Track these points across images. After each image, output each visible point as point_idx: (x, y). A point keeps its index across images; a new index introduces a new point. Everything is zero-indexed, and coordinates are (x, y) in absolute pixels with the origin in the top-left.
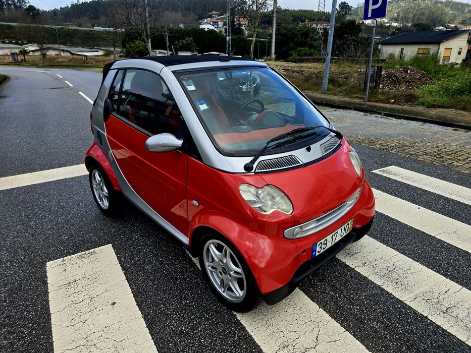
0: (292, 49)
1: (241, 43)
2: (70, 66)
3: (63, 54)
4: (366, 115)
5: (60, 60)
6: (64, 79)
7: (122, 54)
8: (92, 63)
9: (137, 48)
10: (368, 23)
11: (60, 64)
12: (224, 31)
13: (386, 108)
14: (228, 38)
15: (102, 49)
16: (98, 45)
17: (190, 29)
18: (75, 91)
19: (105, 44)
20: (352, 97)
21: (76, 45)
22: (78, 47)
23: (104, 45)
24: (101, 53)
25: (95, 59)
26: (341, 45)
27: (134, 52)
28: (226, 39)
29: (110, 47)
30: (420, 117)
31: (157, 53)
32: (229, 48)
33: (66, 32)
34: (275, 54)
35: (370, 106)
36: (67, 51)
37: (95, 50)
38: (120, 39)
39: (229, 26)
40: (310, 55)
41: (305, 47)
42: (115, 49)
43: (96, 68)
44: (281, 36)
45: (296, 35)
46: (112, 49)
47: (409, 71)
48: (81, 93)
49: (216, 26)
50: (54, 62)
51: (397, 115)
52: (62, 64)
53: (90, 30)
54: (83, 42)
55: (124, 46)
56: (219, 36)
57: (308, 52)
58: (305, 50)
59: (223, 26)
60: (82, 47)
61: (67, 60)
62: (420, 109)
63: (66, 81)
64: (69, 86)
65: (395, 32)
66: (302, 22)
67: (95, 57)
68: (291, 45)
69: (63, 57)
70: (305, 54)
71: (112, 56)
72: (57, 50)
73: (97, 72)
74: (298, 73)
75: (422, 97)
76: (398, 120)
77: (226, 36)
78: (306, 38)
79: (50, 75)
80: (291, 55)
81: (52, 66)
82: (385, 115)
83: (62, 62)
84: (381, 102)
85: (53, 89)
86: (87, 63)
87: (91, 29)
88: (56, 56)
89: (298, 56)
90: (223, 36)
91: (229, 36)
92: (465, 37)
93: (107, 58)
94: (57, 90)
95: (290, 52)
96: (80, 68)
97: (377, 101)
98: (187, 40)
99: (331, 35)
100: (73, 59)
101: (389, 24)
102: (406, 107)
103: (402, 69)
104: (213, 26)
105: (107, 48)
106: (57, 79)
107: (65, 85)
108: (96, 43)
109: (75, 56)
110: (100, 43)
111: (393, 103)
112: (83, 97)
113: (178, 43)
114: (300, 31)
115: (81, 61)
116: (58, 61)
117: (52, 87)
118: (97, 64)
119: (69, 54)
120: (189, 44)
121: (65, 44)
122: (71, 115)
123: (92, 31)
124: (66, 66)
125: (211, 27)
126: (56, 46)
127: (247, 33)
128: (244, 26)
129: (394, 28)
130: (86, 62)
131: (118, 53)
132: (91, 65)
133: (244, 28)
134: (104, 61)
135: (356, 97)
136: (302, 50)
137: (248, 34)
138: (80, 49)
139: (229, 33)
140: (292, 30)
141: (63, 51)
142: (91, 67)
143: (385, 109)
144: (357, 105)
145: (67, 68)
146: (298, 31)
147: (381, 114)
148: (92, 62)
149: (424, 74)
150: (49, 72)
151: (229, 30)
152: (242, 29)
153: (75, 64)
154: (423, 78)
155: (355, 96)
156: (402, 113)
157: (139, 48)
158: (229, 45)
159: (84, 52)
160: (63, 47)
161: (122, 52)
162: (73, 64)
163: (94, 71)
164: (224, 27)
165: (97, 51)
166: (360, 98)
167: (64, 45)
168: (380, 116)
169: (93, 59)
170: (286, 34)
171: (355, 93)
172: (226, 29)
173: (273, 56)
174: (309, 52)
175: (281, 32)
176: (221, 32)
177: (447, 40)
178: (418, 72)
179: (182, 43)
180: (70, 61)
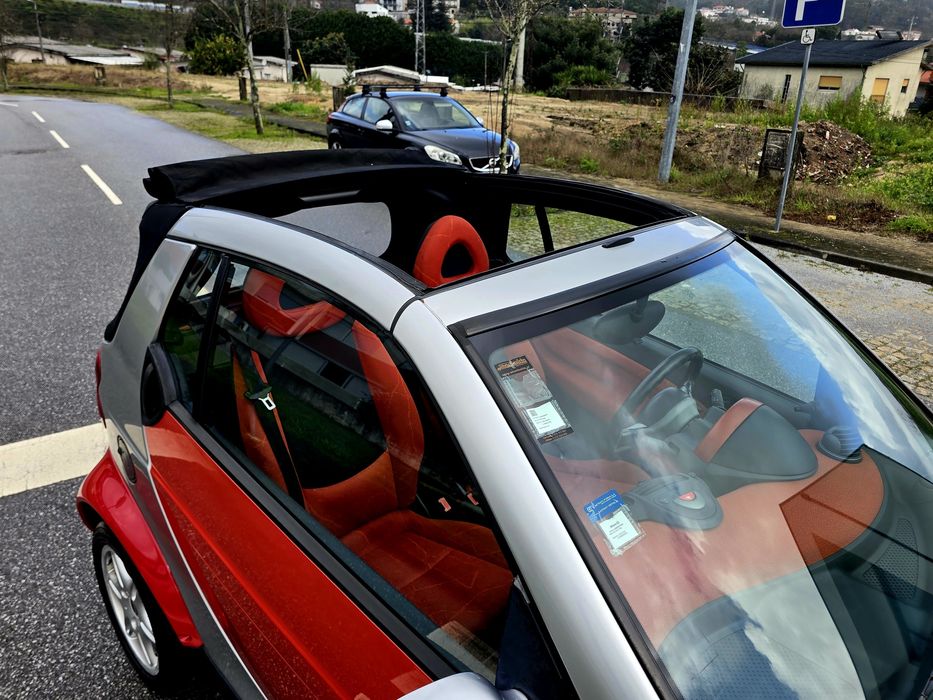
0: (561, 69)
1: (447, 49)
2: (64, 90)
3: (49, 61)
4: (783, 256)
5: (41, 75)
6: (48, 126)
7: (185, 65)
8: (117, 85)
9: (220, 51)
10: (710, 16)
11: (41, 84)
12: (408, 20)
13: (827, 240)
14: (418, 35)
15: (139, 51)
16: (130, 41)
17: (335, 12)
18: (71, 162)
19: (146, 38)
20: (734, 203)
21: (81, 40)
22: (85, 45)
23: (144, 41)
24: (136, 59)
25: (123, 75)
26: (663, 63)
27: (213, 60)
28: (414, 37)
29: (156, 46)
30: (919, 271)
31: (264, 63)
32: (420, 58)
33: (57, 9)
34: (524, 78)
35: (788, 231)
36: (60, 54)
37: (122, 52)
38: (180, 34)
39: (421, 11)
40: (599, 82)
41: (588, 64)
42: (169, 51)
43: (124, 96)
44: (538, 40)
45: (570, 39)
46: (162, 51)
47: (828, 133)
48: (86, 168)
49: (392, 9)
50: (27, 80)
51: (862, 263)
52: (48, 85)
53: (111, 6)
54: (96, 33)
55: (189, 46)
56: (400, 32)
57: (594, 76)
58: (589, 72)
59: (406, 10)
60: (95, 45)
61: (59, 76)
62: (906, 244)
63: (53, 133)
64: (57, 147)
65: (763, 37)
66: (575, 8)
67: (122, 71)
68: (559, 60)
69: (48, 69)
70: (589, 82)
71: (163, 70)
72: (37, 50)
73: (127, 107)
74: (584, 127)
75: (900, 213)
76: (865, 274)
77: (414, 30)
78: (589, 46)
79: (16, 114)
80: (557, 82)
81: (22, 90)
82: (831, 258)
83: (45, 80)
84: (806, 218)
85: (19, 153)
86: (104, 84)
87: (115, 4)
88: (33, 67)
89: (573, 84)
90: (407, 31)
91: (420, 31)
92: (917, 57)
93: (150, 74)
94: (28, 156)
95: (555, 75)
96: (88, 96)
97: (796, 215)
98: (332, 39)
99: (684, 53)
100: (71, 73)
101: (751, 21)
102: (870, 237)
103: (813, 129)
104: (385, 7)
105: (150, 50)
106: (32, 124)
107: (49, 145)
108: (126, 36)
109: (77, 68)
110: (136, 35)
111: (836, 224)
112: (93, 183)
113: (311, 44)
114: (577, 31)
115: (91, 80)
116: (36, 77)
117: (17, 148)
118: (127, 87)
119: (63, 61)
120: (335, 47)
121: (55, 36)
122: (58, 240)
123: (116, 8)
124: (55, 90)
125: (382, 11)
126: (34, 40)
127: (457, 25)
128: (451, 10)
129: (762, 28)
130: (101, 81)
131: (176, 62)
132: (114, 88)
133: (452, 16)
134: (144, 81)
135: (743, 203)
136: (581, 72)
137: (461, 29)
138: (89, 48)
139: (421, 25)
140: (559, 27)
141: (51, 52)
142: (114, 94)
143: (825, 242)
144: (757, 229)
145: (57, 94)
146: (573, 28)
147: (819, 255)
148: (116, 81)
149: (858, 141)
150: (16, 105)
151: (420, 18)
152: (448, 18)
153: (77, 87)
154: (858, 149)
155: (738, 199)
156: (872, 258)
157: (224, 51)
158: (421, 51)
159: (98, 55)
160: (49, 43)
161: (184, 59)
162: (72, 86)
163: (120, 104)
164: (410, 11)
165: (129, 55)
166: (752, 206)
167: (52, 38)
168: (818, 260)
169: (120, 75)
170: (548, 34)
171: (738, 192)
172: (413, 17)
173: (520, 82)
174: (596, 77)
175: (538, 31)
176: (401, 21)
177: (881, 62)
178: (846, 137)
179: (320, 44)
180: (65, 78)
